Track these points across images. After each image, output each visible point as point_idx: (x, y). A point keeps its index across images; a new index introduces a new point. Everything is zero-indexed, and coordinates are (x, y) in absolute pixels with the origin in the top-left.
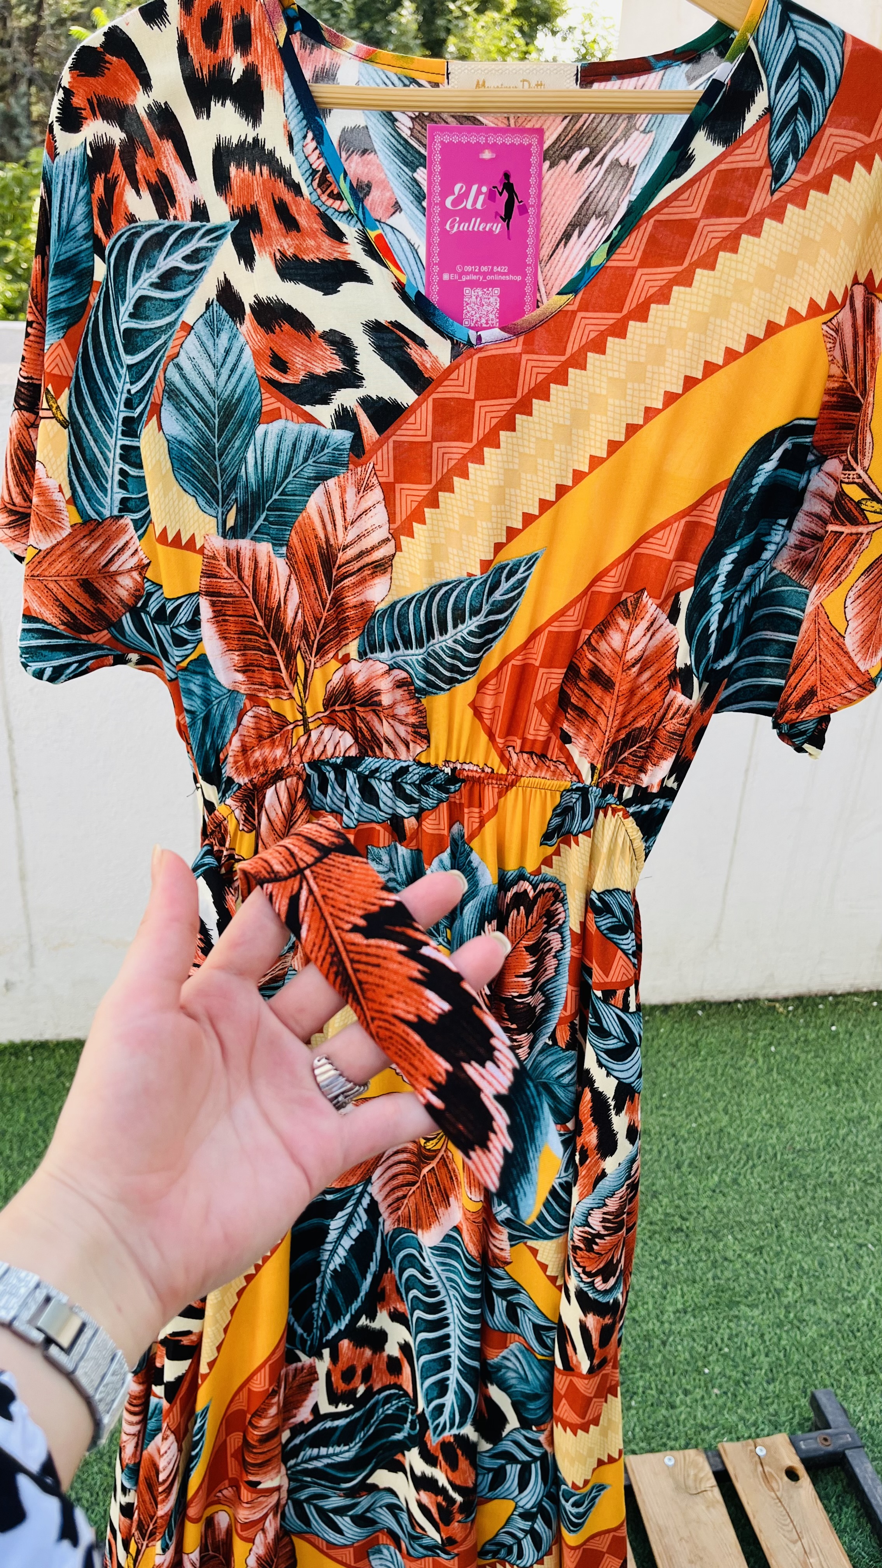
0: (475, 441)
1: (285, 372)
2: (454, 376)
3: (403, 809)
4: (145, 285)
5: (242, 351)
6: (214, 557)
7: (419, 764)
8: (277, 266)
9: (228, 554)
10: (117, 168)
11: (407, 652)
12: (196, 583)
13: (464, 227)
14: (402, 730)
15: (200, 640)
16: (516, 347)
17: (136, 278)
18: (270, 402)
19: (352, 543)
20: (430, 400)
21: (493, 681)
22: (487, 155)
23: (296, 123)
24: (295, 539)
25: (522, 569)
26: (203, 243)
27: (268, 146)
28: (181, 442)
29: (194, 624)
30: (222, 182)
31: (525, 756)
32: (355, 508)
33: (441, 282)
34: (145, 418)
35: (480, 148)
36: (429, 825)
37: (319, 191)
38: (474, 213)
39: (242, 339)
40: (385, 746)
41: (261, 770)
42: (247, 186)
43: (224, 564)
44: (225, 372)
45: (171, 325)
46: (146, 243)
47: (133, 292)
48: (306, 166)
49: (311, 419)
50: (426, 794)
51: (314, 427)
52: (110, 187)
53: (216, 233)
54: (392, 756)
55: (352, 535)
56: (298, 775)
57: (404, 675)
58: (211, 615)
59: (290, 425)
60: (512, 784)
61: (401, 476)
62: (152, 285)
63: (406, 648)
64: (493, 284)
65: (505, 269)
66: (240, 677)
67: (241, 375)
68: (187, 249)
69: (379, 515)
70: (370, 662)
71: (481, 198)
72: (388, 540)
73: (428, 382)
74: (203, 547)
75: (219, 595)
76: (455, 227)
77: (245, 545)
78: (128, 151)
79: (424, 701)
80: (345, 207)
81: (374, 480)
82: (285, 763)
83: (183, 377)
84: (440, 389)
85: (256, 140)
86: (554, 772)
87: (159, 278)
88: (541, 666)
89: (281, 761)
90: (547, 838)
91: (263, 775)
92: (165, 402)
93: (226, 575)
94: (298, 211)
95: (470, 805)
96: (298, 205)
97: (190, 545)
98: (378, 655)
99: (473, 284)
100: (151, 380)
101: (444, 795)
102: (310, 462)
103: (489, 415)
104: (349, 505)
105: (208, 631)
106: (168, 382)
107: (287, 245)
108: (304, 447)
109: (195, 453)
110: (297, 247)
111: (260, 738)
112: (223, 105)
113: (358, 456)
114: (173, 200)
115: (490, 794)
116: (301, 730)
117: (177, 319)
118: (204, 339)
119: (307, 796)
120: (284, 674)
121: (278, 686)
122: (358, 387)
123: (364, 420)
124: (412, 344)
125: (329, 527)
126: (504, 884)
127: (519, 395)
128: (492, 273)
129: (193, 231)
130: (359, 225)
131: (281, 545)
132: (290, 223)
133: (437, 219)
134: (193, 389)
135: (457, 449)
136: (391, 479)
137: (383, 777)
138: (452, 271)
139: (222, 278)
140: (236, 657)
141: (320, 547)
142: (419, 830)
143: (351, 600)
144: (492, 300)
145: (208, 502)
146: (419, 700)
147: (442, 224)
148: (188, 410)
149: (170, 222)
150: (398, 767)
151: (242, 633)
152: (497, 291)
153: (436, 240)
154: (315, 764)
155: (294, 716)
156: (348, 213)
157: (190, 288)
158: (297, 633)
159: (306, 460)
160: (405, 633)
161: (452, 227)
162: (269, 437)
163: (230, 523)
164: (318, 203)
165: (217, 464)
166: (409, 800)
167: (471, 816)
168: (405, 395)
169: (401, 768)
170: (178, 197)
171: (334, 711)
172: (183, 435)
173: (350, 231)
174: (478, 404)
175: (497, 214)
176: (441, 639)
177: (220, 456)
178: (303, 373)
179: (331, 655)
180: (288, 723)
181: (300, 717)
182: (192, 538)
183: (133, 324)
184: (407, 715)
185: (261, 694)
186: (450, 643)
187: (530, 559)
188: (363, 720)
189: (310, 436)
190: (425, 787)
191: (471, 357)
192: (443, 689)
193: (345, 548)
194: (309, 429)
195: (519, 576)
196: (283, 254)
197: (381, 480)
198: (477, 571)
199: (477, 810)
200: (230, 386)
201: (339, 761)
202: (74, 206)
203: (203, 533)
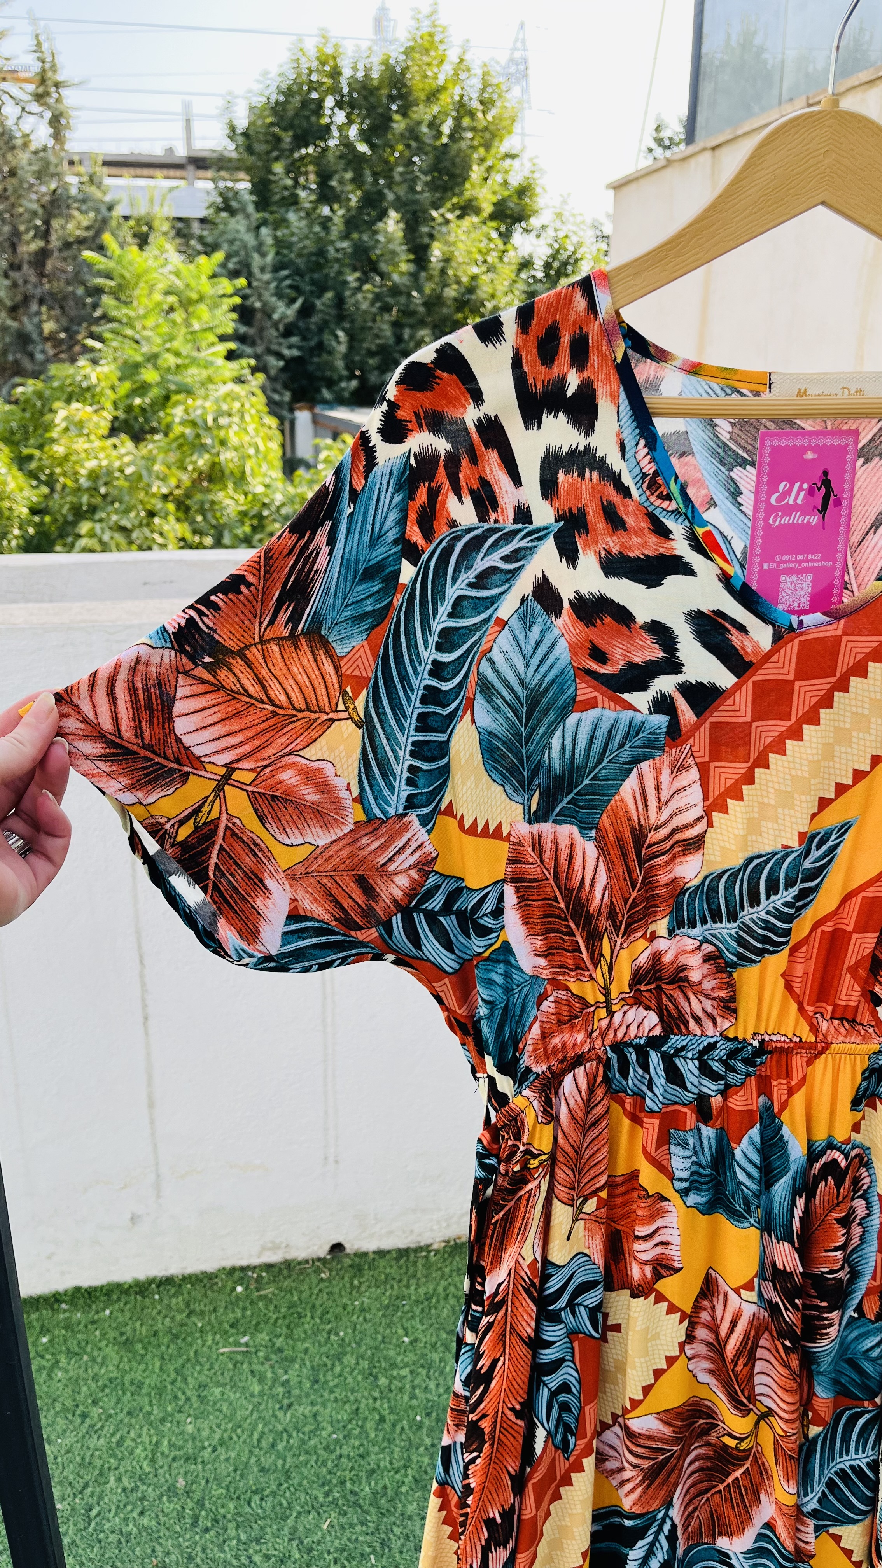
0: (793, 719)
1: (605, 663)
2: (775, 658)
3: (710, 1087)
4: (463, 586)
5: (555, 643)
6: (520, 844)
7: (728, 1039)
8: (601, 563)
9: (533, 838)
10: (442, 476)
11: (714, 926)
12: (501, 869)
13: (785, 520)
14: (708, 1005)
15: (503, 927)
16: (837, 628)
17: (455, 580)
18: (585, 691)
19: (666, 823)
20: (750, 683)
21: (804, 949)
22: (810, 456)
23: (630, 433)
24: (606, 821)
25: (834, 837)
26: (524, 544)
27: (600, 454)
28: (490, 733)
29: (498, 912)
30: (548, 488)
31: (836, 1022)
32: (669, 789)
33: (761, 571)
34: (460, 713)
35: (804, 449)
36: (737, 1102)
37: (648, 493)
38: (795, 507)
39: (556, 632)
40: (692, 1024)
41: (560, 1056)
42: (574, 491)
43: (530, 849)
44: (535, 662)
45: (486, 621)
46: (466, 545)
47: (452, 592)
48: (637, 470)
49: (630, 707)
50: (734, 1070)
51: (630, 713)
52: (433, 495)
53: (539, 535)
54: (699, 1033)
55: (665, 815)
56: (599, 1059)
57: (711, 948)
58: (515, 901)
59: (607, 712)
60: (823, 1051)
61: (715, 755)
62: (471, 585)
63: (715, 922)
64: (807, 570)
65: (818, 556)
66: (543, 962)
67: (552, 666)
68: (507, 550)
69: (695, 794)
70: (678, 938)
71: (802, 494)
72: (702, 817)
73: (750, 665)
74: (509, 834)
75: (523, 880)
76: (776, 521)
77: (547, 828)
78: (452, 460)
79: (735, 975)
80: (673, 506)
81: (691, 761)
82: (586, 1048)
83: (496, 670)
84: (761, 672)
85: (587, 448)
86: (864, 1037)
87: (476, 577)
88: (855, 931)
89: (582, 1045)
90: (856, 1103)
91: (561, 1062)
92: (478, 696)
93: (531, 860)
94: (627, 512)
95: (779, 1077)
96: (625, 506)
97: (497, 834)
98: (685, 930)
99: (789, 572)
100: (466, 675)
101: (751, 1069)
102: (627, 747)
103: (809, 694)
104: (664, 786)
105: (512, 918)
106: (482, 678)
107: (613, 544)
108: (620, 733)
109: (504, 743)
110: (622, 545)
111: (560, 1022)
112: (556, 416)
113: (674, 739)
114: (495, 505)
115: (798, 1063)
116: (603, 1012)
117: (491, 616)
118: (517, 632)
119: (607, 1080)
120: (585, 955)
121: (579, 967)
122: (677, 673)
123: (682, 704)
124: (733, 631)
125: (641, 808)
126: (813, 1155)
127: (838, 675)
128: (807, 561)
129: (515, 533)
130: (687, 523)
131: (591, 829)
132: (615, 521)
133: (762, 515)
134: (505, 682)
135: (775, 727)
136: (707, 759)
137: (690, 1055)
138: (771, 560)
139: (540, 575)
140: (538, 942)
141: (633, 829)
142: (725, 1108)
143: (663, 879)
144: (805, 585)
145: (515, 790)
146: (730, 974)
147: (766, 520)
148: (499, 702)
149: (492, 524)
150: (705, 1043)
151: (546, 916)
152: (810, 577)
153: (760, 533)
154: (618, 1047)
155: (595, 997)
156: (677, 512)
157: (507, 586)
158: (604, 915)
159: (622, 745)
160: (714, 907)
161: (774, 521)
162: (583, 724)
163: (534, 808)
164: (646, 504)
165: (524, 751)
166: (714, 1076)
167: (778, 1087)
168: (724, 678)
169: (709, 1044)
170: (501, 502)
171: (639, 990)
172: (493, 727)
173: (677, 528)
174: (797, 684)
175: (815, 507)
176: (752, 910)
177: (526, 743)
178: (622, 663)
179: (640, 934)
180: (587, 1005)
181: (602, 999)
182: (499, 827)
183: (452, 624)
184: (713, 989)
185: (561, 978)
186: (763, 915)
187: (842, 827)
188: (670, 998)
189: (627, 723)
190: (731, 1062)
191: (792, 640)
192: (754, 962)
193: (658, 828)
194: (626, 715)
195: (830, 843)
196: (608, 552)
197: (698, 760)
198: (794, 843)
199: (785, 1081)
200: (538, 677)
201: (642, 1042)
202: (387, 513)
203: (509, 821)
